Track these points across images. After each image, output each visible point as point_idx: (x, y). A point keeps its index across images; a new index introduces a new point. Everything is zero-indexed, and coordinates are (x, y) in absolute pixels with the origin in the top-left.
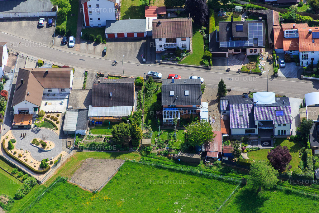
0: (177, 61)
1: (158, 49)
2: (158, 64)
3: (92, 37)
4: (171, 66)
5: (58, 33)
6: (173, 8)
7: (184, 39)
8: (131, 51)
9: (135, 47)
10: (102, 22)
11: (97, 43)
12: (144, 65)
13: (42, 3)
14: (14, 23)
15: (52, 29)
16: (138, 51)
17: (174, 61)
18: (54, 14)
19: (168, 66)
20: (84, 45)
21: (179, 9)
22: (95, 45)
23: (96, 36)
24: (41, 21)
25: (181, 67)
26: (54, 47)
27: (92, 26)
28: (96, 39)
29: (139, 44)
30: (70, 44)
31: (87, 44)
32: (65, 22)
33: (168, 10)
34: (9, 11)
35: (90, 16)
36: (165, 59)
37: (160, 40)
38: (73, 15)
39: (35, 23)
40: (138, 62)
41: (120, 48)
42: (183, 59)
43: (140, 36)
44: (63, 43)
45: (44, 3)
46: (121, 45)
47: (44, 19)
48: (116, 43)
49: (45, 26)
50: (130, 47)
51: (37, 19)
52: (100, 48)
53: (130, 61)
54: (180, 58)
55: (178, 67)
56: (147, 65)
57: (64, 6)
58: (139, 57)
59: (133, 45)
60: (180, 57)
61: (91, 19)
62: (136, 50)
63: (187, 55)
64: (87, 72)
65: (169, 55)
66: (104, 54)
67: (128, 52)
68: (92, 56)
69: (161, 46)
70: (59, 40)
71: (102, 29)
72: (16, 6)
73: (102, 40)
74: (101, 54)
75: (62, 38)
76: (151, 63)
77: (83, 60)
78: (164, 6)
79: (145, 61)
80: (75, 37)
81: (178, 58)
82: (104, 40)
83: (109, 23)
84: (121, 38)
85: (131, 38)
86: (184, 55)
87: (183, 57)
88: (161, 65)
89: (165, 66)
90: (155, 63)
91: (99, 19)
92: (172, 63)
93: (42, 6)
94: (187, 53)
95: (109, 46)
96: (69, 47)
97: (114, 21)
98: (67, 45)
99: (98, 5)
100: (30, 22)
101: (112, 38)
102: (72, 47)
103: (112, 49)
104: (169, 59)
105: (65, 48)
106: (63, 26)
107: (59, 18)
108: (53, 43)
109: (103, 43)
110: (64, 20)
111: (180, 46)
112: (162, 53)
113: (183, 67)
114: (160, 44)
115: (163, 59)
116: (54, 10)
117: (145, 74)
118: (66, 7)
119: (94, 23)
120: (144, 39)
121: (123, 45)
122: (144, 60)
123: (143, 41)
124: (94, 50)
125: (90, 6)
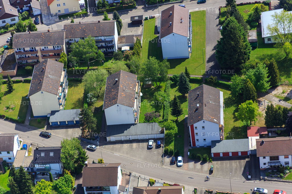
0: (281, 177)
1: (262, 166)
2: (262, 181)
3: (199, 157)
4: (275, 182)
5: (167, 153)
6: (273, 128)
7: (286, 157)
8: (236, 169)
9: (240, 165)
10: (208, 142)
11: (204, 162)
12: (250, 181)
13: (151, 127)
14: (126, 146)
15: (161, 150)
16: (243, 169)
17: (278, 177)
18: (162, 136)
19: (273, 182)
20: (191, 164)
21: (279, 129)
22: (202, 164)
23: (202, 155)
24: (151, 143)
25: (286, 183)
26: (164, 166)
27: (198, 147)
28: (203, 158)
29: (243, 162)
30: (179, 164)
31: (195, 163)
32: (173, 143)
33: (269, 130)
34: (120, 135)
35: (196, 138)
36: (269, 176)
37: (264, 158)
38: (180, 136)
39: (145, 144)
40: (244, 179)
41: (226, 166)
42: (287, 175)
43: (244, 155)
44: (172, 163)
45: (152, 126)
46: (226, 164)
47: (153, 141)
48: (222, 161)
49: (154, 147)
50: (235, 165)
51: (147, 141)
52: (207, 166)
53: (236, 178)
54: (283, 175)
55: (282, 183)
56: (252, 182)
57: (171, 128)
58: (245, 174)
59: (238, 163)
60: (284, 173)
61: (198, 140)
62: (241, 168)
63: (290, 172)
64: (196, 189)
65: (273, 172)
66: (211, 172)
67: (234, 170)
68: (200, 174)
69: (265, 164)
70: (168, 160)
71: (207, 149)
72: (126, 130)
73: (208, 159)
74: (209, 172)
75: (171, 158)
76: (256, 180)
77: (192, 178)
78: (265, 126)
80: (183, 157)
81: (282, 174)
82: (211, 159)
83: (214, 143)
84: (226, 157)
85: (235, 156)
86: (288, 171)
87: (287, 173)
88: (266, 182)
89: (270, 182)
90: (260, 180)
91: (205, 140)
92: (277, 180)
93: (151, 129)
94: (290, 170)
95: (215, 165)
96: (178, 166)
97: (219, 141)
98: (176, 164)
99: (203, 127)
100: (140, 144)
101: (217, 157)
102: (180, 166)
103: (218, 167)
104: (273, 176)
105: (174, 168)
106: (171, 147)
107: (167, 140)
108: (162, 163)
109: (209, 162)
110: (172, 141)
111: (283, 164)
112: (265, 170)
114: (264, 162)
115: (267, 176)
116: (162, 132)
117: (251, 190)
118: (173, 129)
119: (200, 143)
120: (248, 157)
121: (229, 164)
122: (249, 177)
123: (247, 160)
124: (202, 169)
125: (196, 128)
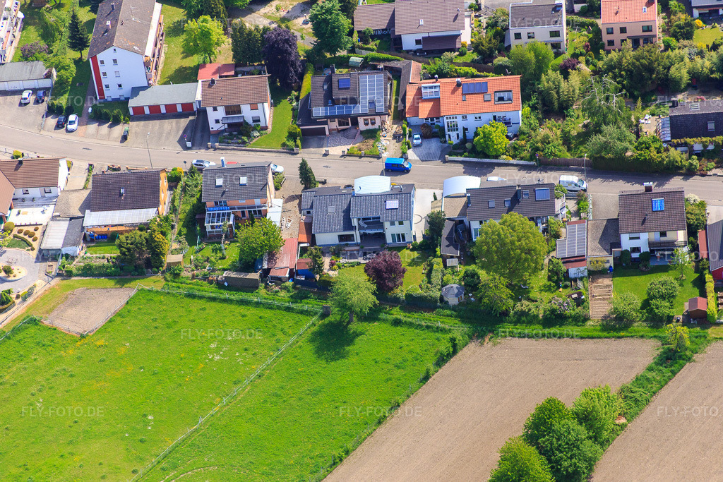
0: (244, 143)
1: (214, 126)
2: (211, 150)
3: (106, 114)
4: (233, 152)
5: (52, 111)
6: (245, 65)
7: (254, 107)
8: (169, 133)
9: (176, 127)
10: (125, 91)
11: (116, 122)
12: (189, 152)
13: (29, 68)
15: (43, 107)
16: (181, 132)
17: (238, 143)
18: (47, 83)
19: (228, 152)
20: (93, 127)
22: (110, 127)
23: (112, 111)
24: (25, 95)
26: (42, 132)
27: (109, 99)
28: (113, 116)
29: (184, 122)
30: (70, 127)
31: (99, 125)
32: (66, 96)
33: (238, 69)
35: (104, 82)
36: (223, 142)
37: (215, 109)
38: (81, 84)
39: (16, 99)
40: (179, 148)
41: (152, 129)
42: (254, 141)
43: (188, 109)
44: (59, 126)
45: (32, 66)
46: (155, 125)
47: (31, 92)
48: (147, 122)
49: (32, 102)
50: (169, 128)
51: (20, 92)
52: (119, 130)
53: (166, 148)
54: (248, 139)
55: (245, 152)
56: (193, 152)
57: (63, 68)
58: (181, 142)
59: (174, 124)
60: (249, 137)
61: (107, 86)
62: (178, 131)
63: (261, 135)
64: (91, 165)
65: (231, 134)
66: (124, 138)
67: (165, 135)
68: (105, 142)
69: (217, 121)
70: (52, 121)
71: (122, 103)
73: (122, 117)
74: (120, 139)
75: (57, 119)
76: (200, 149)
77: (88, 149)
78: (233, 62)
79: (190, 146)
80: (79, 115)
81: (245, 138)
82: (127, 118)
83: (136, 91)
84: (155, 113)
85: (171, 112)
86: (256, 134)
87: (255, 137)
88: (217, 151)
89: (224, 152)
90: (207, 148)
91: (120, 86)
92: (235, 148)
93: (28, 71)
94: (261, 132)
95: (135, 127)
96: (67, 131)
97: (144, 88)
98: (65, 128)
99: (115, 61)
100: (9, 97)
101: (139, 114)
102: (72, 131)
103: (139, 130)
104: (230, 141)
105: (61, 134)
106: (63, 101)
107: (58, 89)
108: (42, 127)
109: (124, 123)
110: (65, 93)
111: (250, 121)
112: (219, 133)
113: (253, 153)
114: (216, 117)
115: (220, 142)
116: (48, 76)
117: (185, 162)
118: (66, 70)
119: (111, 93)
120: (193, 114)
121: (158, 125)
122: (189, 144)
123: (191, 118)
124: (109, 134)
125: (102, 62)
